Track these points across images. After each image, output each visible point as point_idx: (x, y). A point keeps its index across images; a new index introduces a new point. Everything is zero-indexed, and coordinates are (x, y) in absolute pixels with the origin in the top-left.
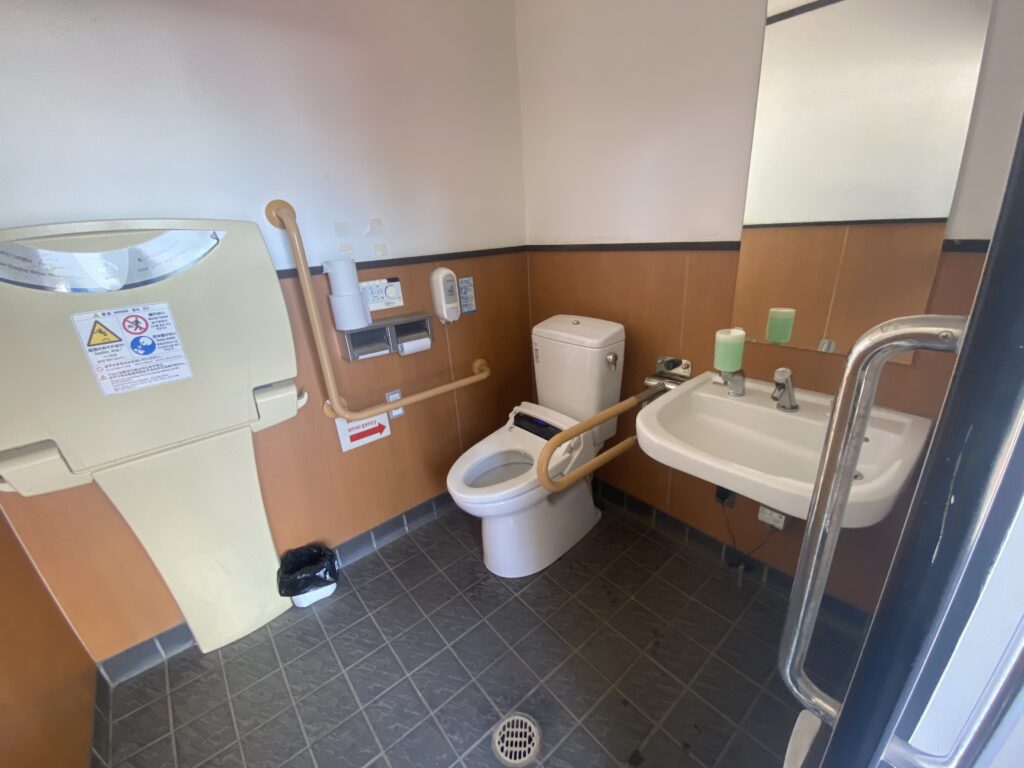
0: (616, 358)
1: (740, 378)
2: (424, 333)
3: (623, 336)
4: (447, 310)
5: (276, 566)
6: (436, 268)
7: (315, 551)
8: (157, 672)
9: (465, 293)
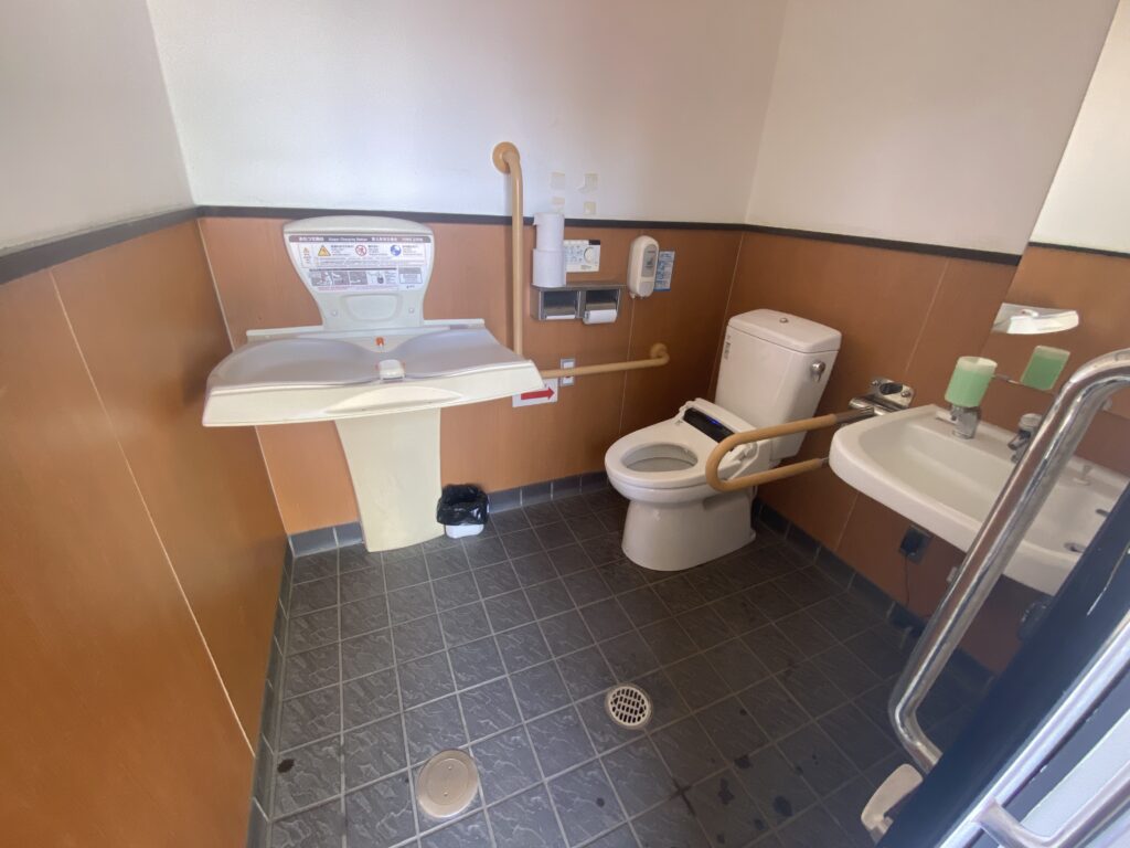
0: (822, 368)
1: (973, 417)
2: (613, 304)
3: (837, 346)
4: (640, 283)
5: (439, 495)
6: (639, 235)
7: (472, 491)
8: (331, 555)
9: (663, 268)
